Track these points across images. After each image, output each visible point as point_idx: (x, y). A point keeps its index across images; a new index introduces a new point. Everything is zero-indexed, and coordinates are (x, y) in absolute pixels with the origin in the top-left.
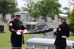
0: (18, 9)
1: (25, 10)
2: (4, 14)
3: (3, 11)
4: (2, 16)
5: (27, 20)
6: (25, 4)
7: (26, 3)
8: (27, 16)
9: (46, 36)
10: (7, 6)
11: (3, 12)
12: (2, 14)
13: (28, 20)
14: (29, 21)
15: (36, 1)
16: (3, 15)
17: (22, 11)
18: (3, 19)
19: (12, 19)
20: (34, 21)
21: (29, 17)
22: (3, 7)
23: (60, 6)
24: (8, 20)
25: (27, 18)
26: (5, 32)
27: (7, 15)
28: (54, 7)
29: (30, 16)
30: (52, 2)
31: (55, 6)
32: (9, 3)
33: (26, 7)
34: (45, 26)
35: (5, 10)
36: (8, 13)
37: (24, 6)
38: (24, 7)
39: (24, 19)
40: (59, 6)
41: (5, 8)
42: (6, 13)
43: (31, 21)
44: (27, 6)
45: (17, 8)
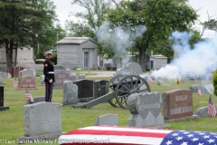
0: (59, 30)
1: (79, 35)
2: (11, 49)
3: (6, 36)
4: (5, 54)
5: (86, 64)
6: (79, 15)
7: (84, 11)
8: (87, 53)
9: (139, 116)
10: (19, 20)
11: (6, 41)
12: (4, 49)
13: (91, 65)
14: (94, 69)
15: (113, 4)
16: (7, 52)
17: (70, 35)
18: (9, 66)
19: (37, 63)
20: (108, 68)
21: (92, 55)
22: (6, 26)
23: (194, 17)
24: (22, 69)
25: (87, 60)
26: (8, 108)
27: (19, 50)
28: (173, 22)
29: (96, 51)
30: (167, 4)
31: (175, 19)
32: (26, 12)
33: (84, 22)
34: (139, 82)
35: (13, 33)
36: (23, 43)
37: (76, 20)
38: (77, 25)
39: (75, 62)
40: (190, 15)
41: (14, 30)
42: (16, 45)
43: (99, 69)
44: (87, 21)
45: (56, 27)
